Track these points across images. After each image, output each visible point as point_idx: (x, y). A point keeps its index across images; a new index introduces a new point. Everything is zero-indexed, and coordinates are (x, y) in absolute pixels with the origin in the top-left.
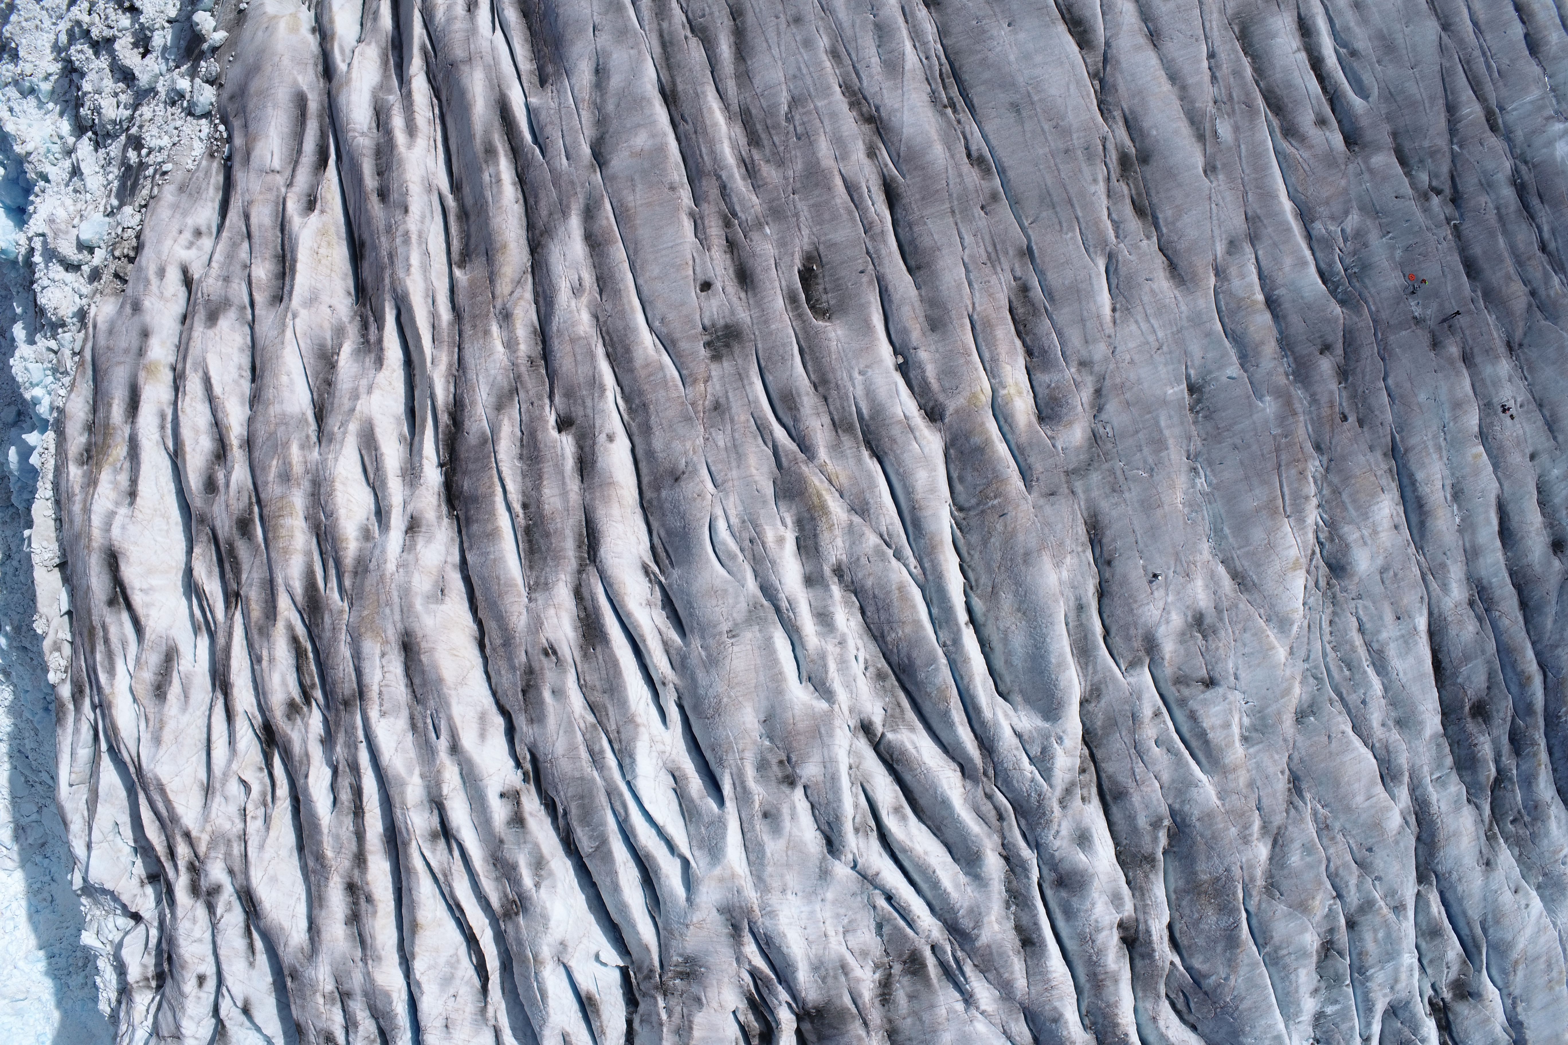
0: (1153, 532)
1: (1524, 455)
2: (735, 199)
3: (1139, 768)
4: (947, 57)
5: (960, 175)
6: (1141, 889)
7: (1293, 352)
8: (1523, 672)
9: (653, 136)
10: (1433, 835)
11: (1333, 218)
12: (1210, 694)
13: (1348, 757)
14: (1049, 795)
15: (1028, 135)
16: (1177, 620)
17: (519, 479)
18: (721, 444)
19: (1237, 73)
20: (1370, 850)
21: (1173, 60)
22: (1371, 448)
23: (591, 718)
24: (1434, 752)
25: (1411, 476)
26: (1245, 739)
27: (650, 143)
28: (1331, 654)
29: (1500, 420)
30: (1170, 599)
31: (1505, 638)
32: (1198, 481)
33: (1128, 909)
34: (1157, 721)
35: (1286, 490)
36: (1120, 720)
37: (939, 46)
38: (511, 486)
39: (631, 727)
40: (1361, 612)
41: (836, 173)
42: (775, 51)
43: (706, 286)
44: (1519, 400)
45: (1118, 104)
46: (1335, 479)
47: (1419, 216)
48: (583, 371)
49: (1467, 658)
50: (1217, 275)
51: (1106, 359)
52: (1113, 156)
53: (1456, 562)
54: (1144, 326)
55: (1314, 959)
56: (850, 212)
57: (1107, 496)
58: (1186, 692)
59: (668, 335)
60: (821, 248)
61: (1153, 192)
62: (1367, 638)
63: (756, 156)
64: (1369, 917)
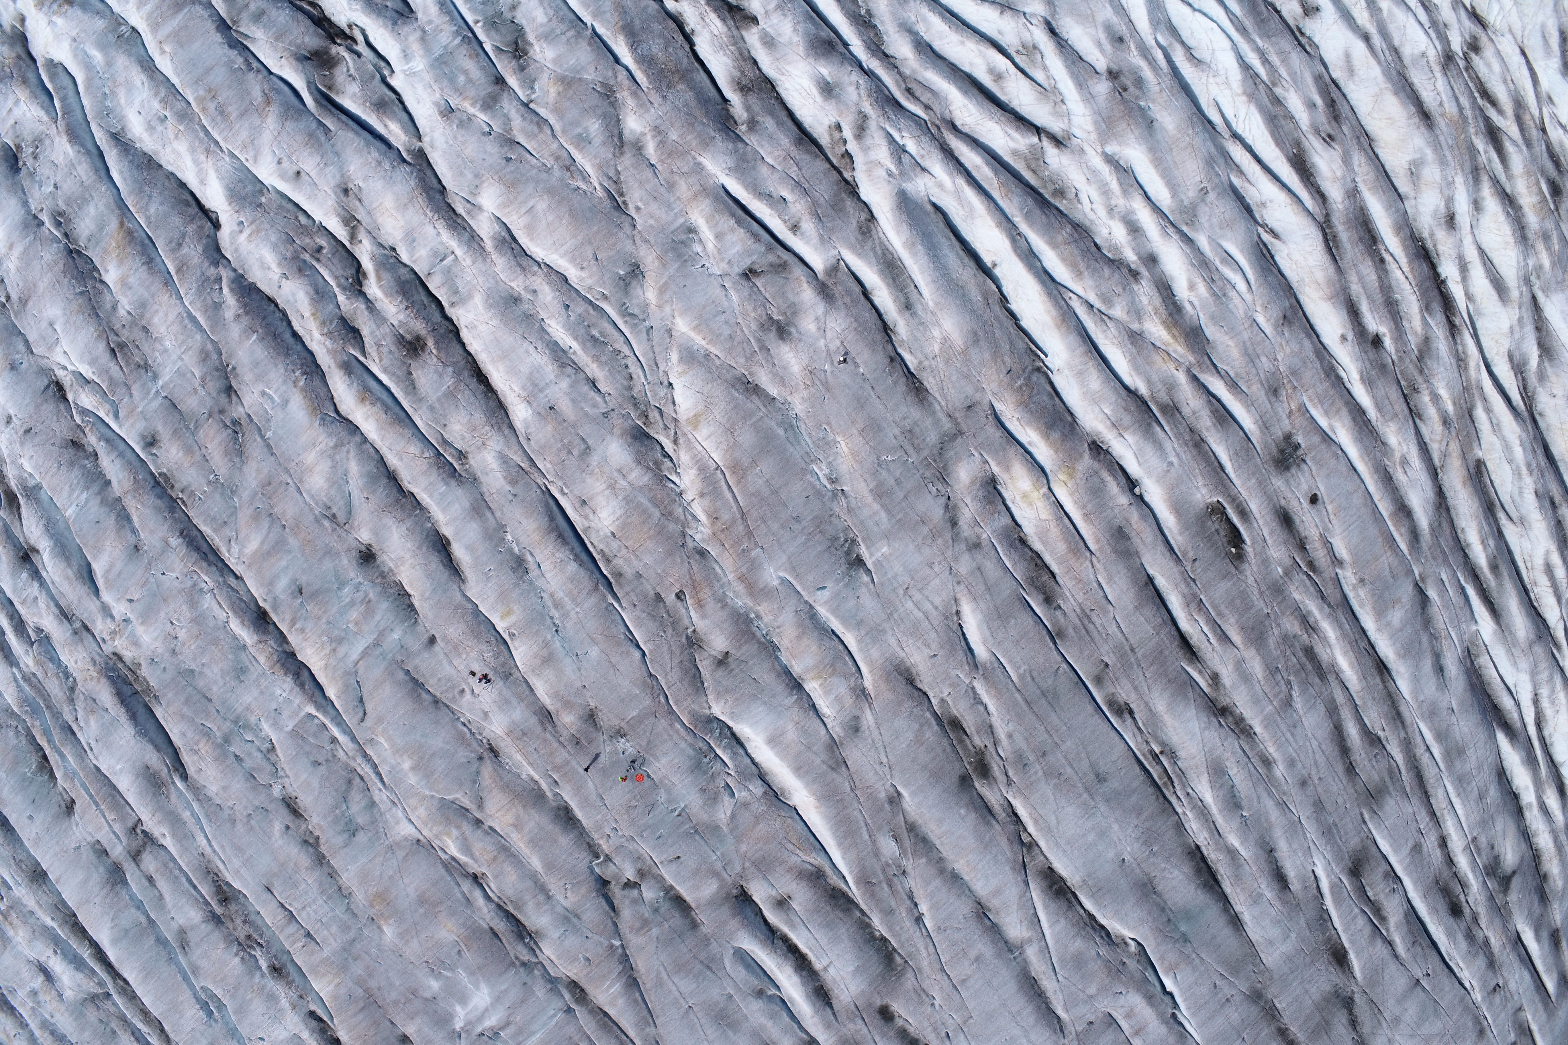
0: (860, 403)
1: (445, 638)
2: (1312, 589)
3: (794, 172)
4: (1170, 803)
5: (1136, 688)
6: (744, 60)
7: (760, 643)
8: (372, 404)
9: (1388, 624)
10: (430, 198)
11: (746, 805)
12: (747, 263)
13: (570, 244)
14: (881, 119)
15: (1083, 755)
16: (808, 325)
17: (1393, 283)
18: (1264, 359)
19: (888, 913)
20: (508, 160)
21: (959, 896)
22: (639, 575)
23: (1278, 91)
24: (460, 283)
25: (581, 564)
26: (691, 230)
27: (1389, 617)
28: (620, 344)
29: (486, 664)
30: (822, 343)
31: (408, 433)
32: (827, 471)
33: (752, 37)
34: (793, 221)
35: (729, 495)
36: (830, 211)
37: (1179, 810)
38: (1398, 273)
39: (1249, 91)
40: (599, 399)
41: (1241, 646)
42: (1315, 744)
43: (1314, 499)
44: (468, 696)
45: (1003, 825)
46: (673, 527)
47: (646, 848)
48: (1380, 392)
49: (451, 395)
50: (863, 690)
51: (956, 559)
52: (996, 770)
53: (499, 492)
54: (928, 607)
55: (531, 37)
56: (1220, 614)
57: (916, 423)
58: (772, 258)
59: (1329, 445)
60: (1234, 571)
61: (949, 749)
62: (582, 376)
63: (1305, 636)
64: (483, 93)
